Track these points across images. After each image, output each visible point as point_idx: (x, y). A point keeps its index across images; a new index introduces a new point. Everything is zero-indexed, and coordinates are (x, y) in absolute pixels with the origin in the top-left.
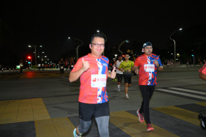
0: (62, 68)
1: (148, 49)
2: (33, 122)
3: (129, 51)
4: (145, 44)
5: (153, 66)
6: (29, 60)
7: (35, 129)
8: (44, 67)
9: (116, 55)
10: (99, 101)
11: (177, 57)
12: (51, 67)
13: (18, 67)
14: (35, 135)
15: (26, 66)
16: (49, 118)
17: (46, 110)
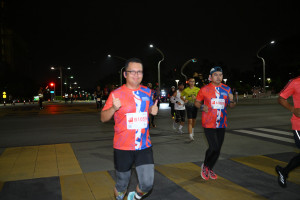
0: (99, 100)
1: (217, 76)
2: (57, 178)
3: (196, 75)
4: (213, 69)
5: (223, 101)
6: (52, 89)
7: (59, 188)
8: (73, 99)
9: (177, 81)
10: (138, 146)
11: (267, 83)
12: (84, 98)
13: (37, 98)
14: (60, 197)
15: (47, 96)
16: (81, 172)
17: (75, 161)
